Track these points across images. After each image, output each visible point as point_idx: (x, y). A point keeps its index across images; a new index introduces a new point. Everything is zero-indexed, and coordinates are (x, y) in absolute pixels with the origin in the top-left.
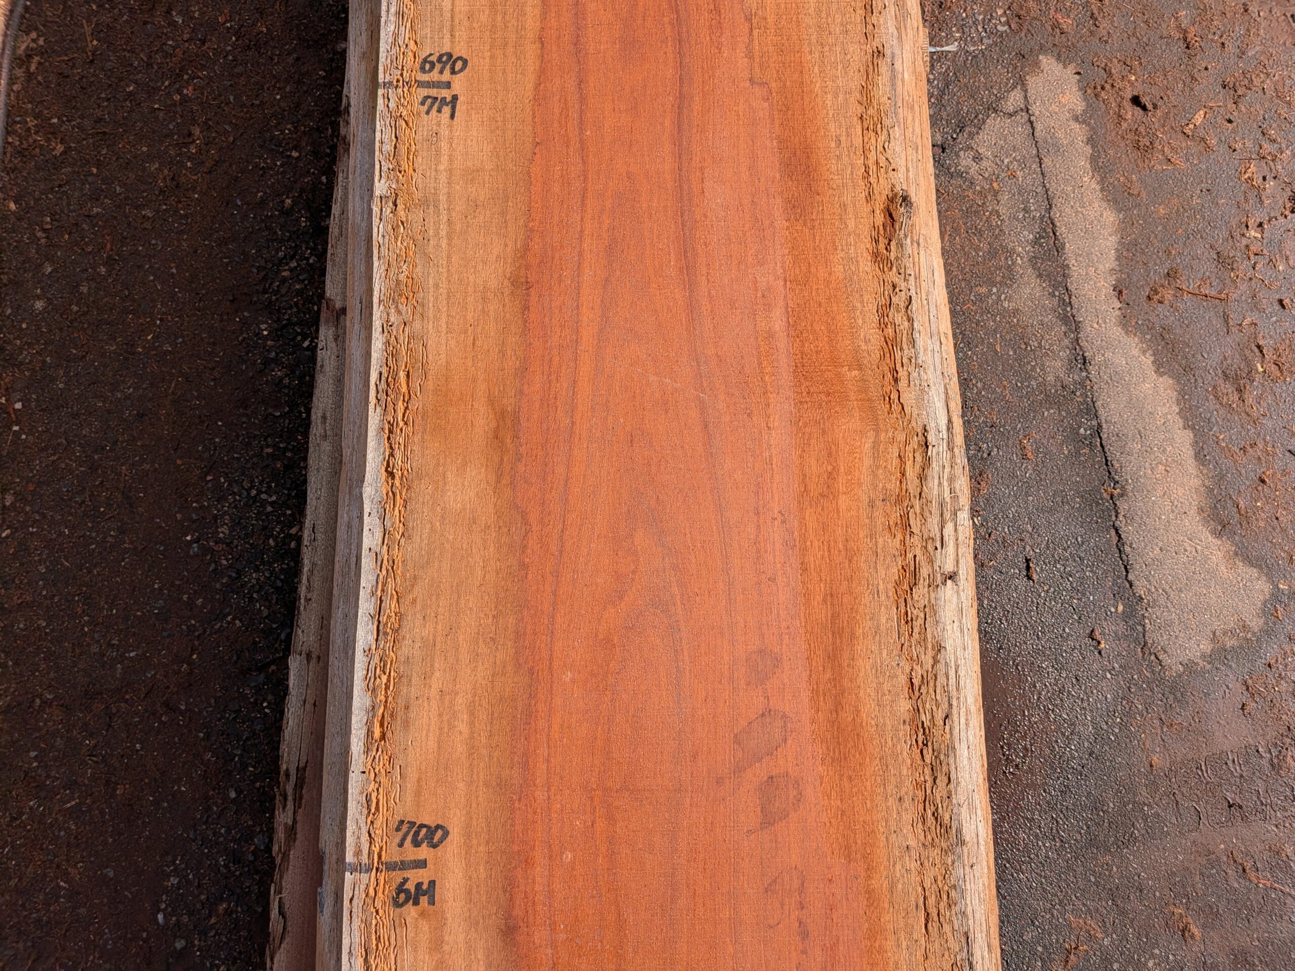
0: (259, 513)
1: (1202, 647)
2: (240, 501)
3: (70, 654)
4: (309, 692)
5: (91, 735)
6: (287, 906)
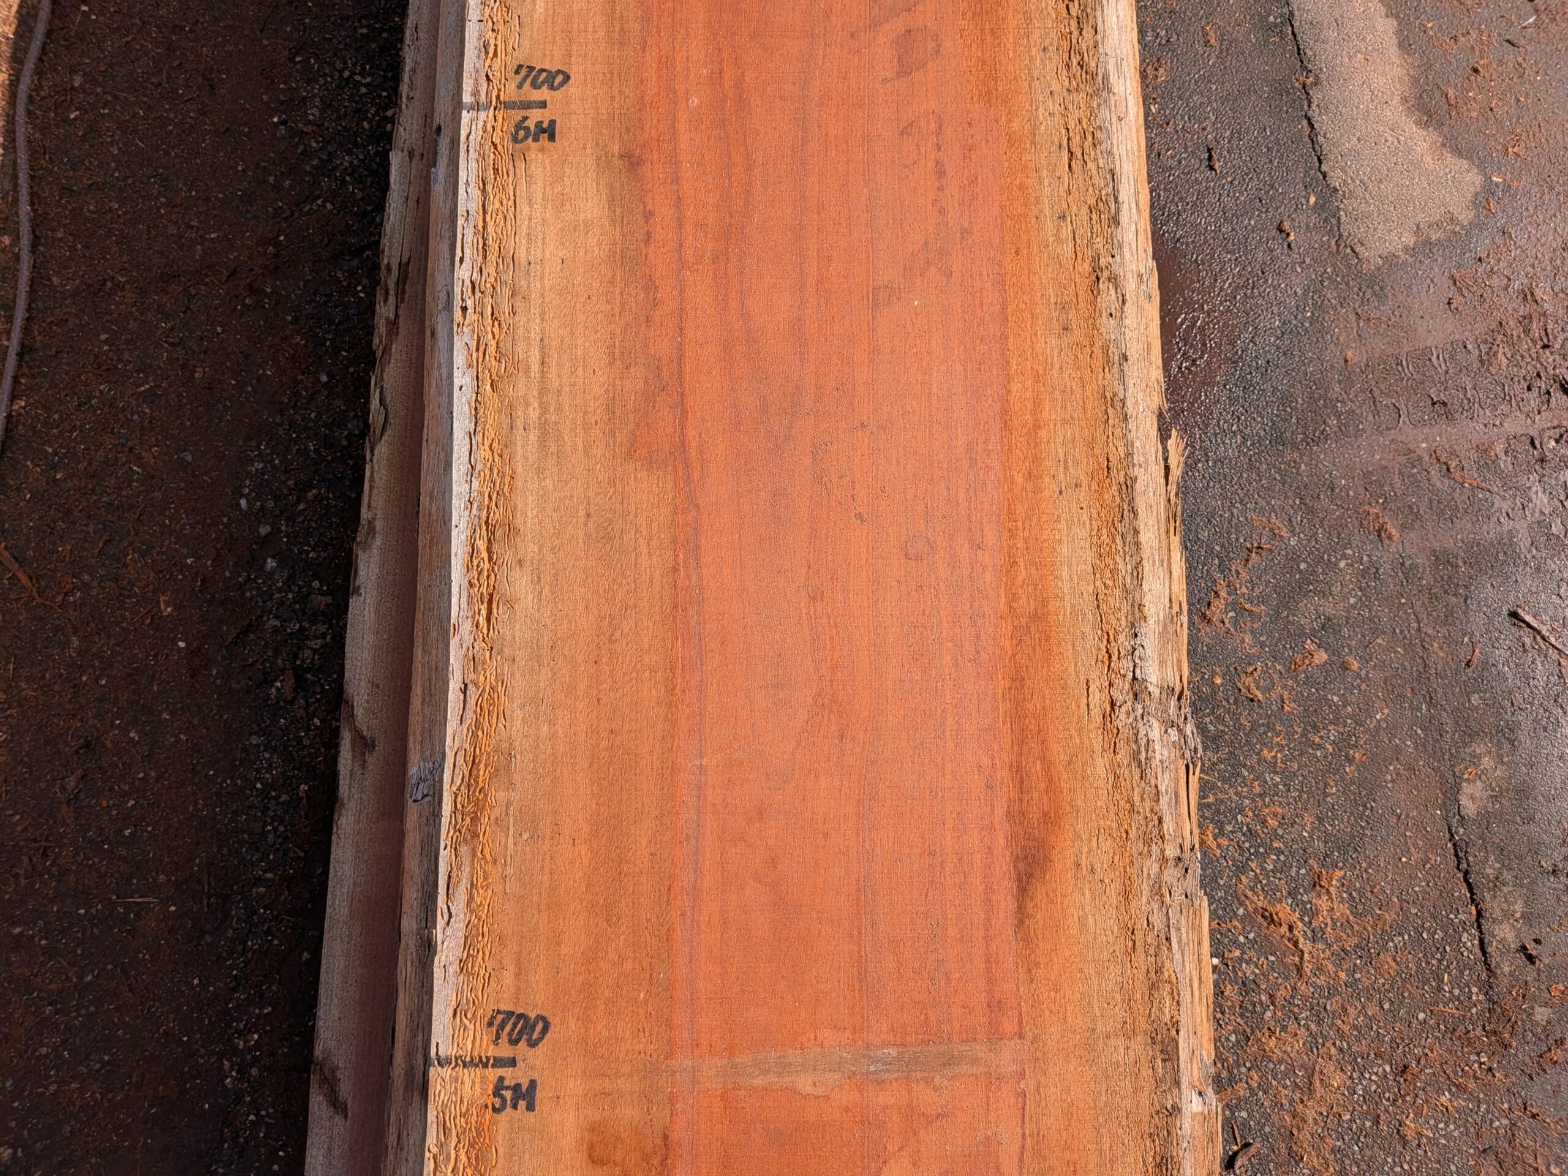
0: (351, 95)
1: (1403, 239)
2: (331, 83)
3: (144, 236)
4: (411, 189)
5: (167, 317)
6: (388, 400)
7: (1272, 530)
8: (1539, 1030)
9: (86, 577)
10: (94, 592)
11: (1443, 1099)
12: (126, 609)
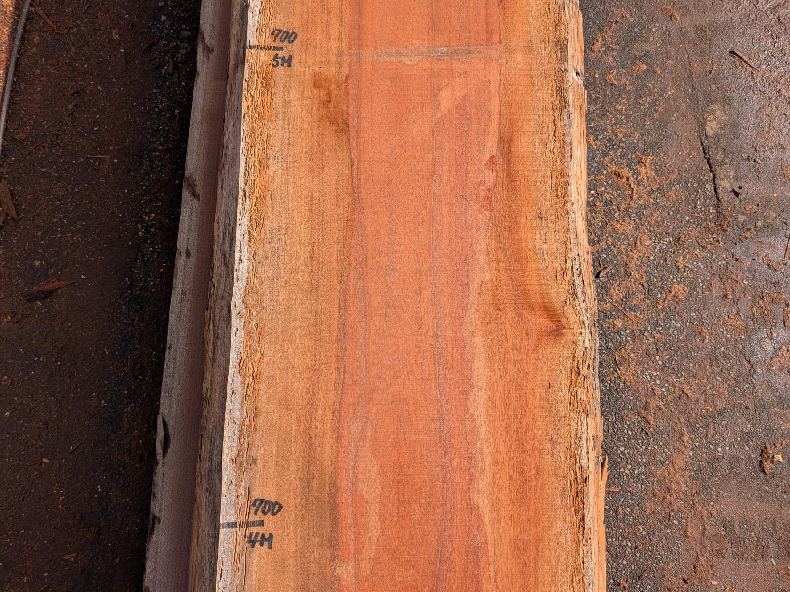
7: (622, 14)
8: (740, 225)
9: (79, 22)
10: (82, 29)
11: (696, 252)
12: (97, 36)
